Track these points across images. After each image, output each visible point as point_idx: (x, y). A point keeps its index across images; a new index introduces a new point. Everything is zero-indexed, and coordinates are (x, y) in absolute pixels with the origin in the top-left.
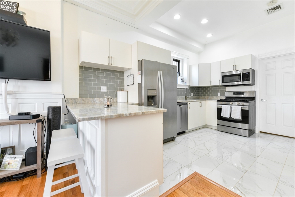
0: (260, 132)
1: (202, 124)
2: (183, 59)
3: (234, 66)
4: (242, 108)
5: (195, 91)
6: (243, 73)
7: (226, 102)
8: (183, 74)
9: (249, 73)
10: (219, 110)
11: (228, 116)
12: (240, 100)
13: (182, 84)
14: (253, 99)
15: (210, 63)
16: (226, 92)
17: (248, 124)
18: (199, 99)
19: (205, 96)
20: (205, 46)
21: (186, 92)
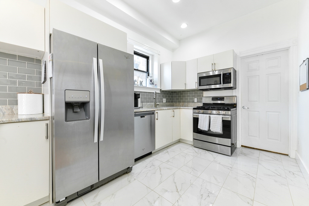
0: (242, 146)
1: (175, 139)
2: (153, 55)
3: (212, 64)
4: (222, 118)
5: (169, 97)
6: (223, 74)
7: (204, 110)
8: (153, 74)
9: (230, 73)
10: (196, 121)
11: (206, 128)
12: (221, 108)
13: (151, 86)
14: (234, 106)
15: (186, 62)
16: (203, 98)
17: (230, 139)
18: (173, 106)
19: (180, 102)
20: (180, 41)
21: (155, 98)
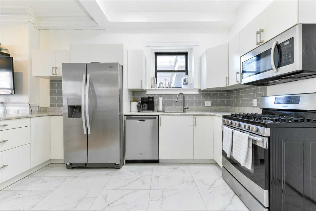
2: (191, 49)
3: (258, 33)
6: (278, 46)
9: (292, 39)
15: (228, 43)
19: (236, 106)
21: (176, 100)
